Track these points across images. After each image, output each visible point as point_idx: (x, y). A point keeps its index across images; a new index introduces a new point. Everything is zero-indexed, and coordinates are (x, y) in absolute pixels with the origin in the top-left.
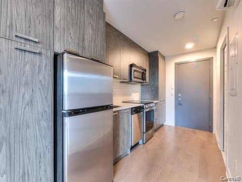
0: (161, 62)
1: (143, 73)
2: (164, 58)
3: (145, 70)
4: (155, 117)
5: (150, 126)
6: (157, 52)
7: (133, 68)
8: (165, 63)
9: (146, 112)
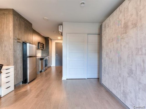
0: (50, 41)
1: (43, 46)
2: (51, 40)
3: (44, 44)
4: (48, 62)
5: (46, 65)
6: (48, 38)
7: (39, 44)
8: (52, 42)
9: (45, 60)
